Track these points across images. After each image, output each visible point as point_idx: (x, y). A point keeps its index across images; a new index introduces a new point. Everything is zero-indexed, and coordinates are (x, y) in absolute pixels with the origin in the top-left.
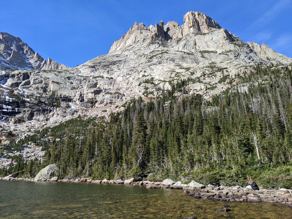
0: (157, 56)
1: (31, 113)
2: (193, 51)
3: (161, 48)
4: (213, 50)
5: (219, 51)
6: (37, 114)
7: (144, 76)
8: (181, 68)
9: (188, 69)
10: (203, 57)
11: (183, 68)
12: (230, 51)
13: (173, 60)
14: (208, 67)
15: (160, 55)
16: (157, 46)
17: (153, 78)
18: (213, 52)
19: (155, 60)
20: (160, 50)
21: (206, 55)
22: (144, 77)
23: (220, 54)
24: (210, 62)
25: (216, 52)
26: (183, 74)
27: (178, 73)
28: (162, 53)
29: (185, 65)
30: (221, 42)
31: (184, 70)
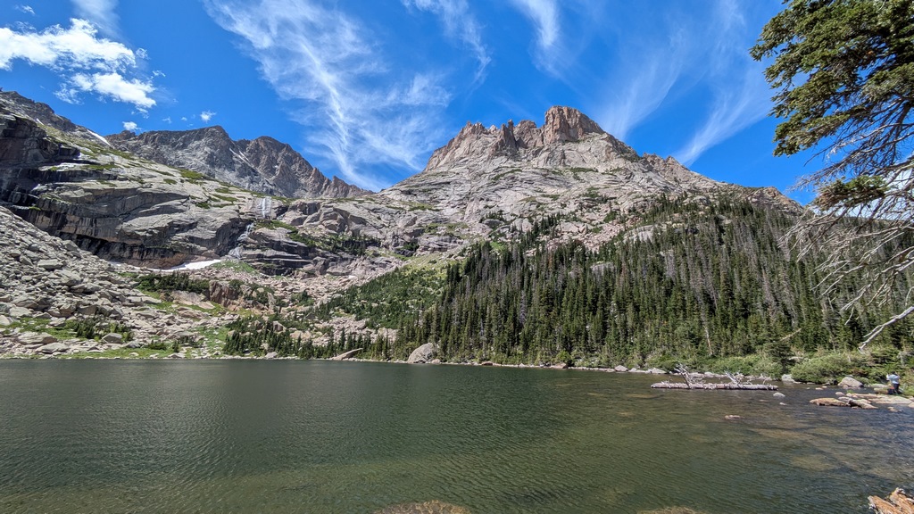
0: (506, 176)
1: (324, 264)
2: (561, 167)
3: (511, 163)
4: (592, 166)
5: (601, 169)
6: (333, 265)
7: (486, 207)
8: (544, 196)
9: (555, 198)
10: (577, 178)
11: (548, 196)
12: (618, 169)
13: (530, 182)
14: (586, 195)
15: (510, 174)
16: (505, 160)
17: (501, 211)
18: (591, 170)
19: (503, 183)
20: (509, 166)
21: (581, 175)
22: (487, 209)
23: (603, 174)
24: (588, 186)
25: (597, 171)
26: (550, 206)
27: (540, 204)
28: (512, 172)
29: (550, 190)
30: (604, 154)
31: (549, 200)
